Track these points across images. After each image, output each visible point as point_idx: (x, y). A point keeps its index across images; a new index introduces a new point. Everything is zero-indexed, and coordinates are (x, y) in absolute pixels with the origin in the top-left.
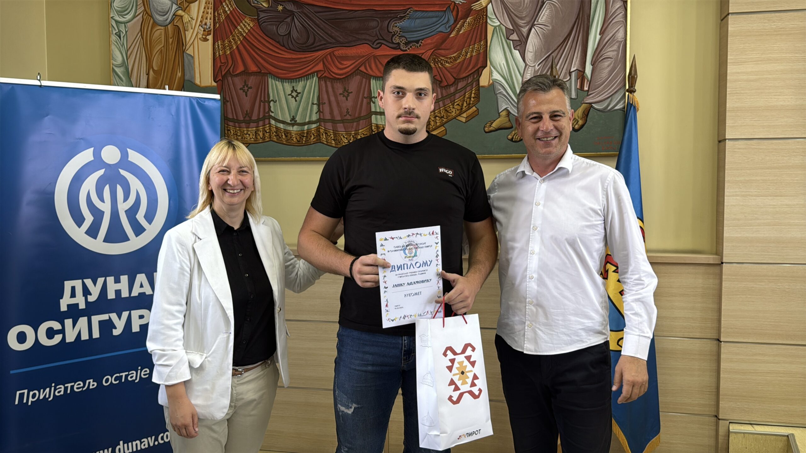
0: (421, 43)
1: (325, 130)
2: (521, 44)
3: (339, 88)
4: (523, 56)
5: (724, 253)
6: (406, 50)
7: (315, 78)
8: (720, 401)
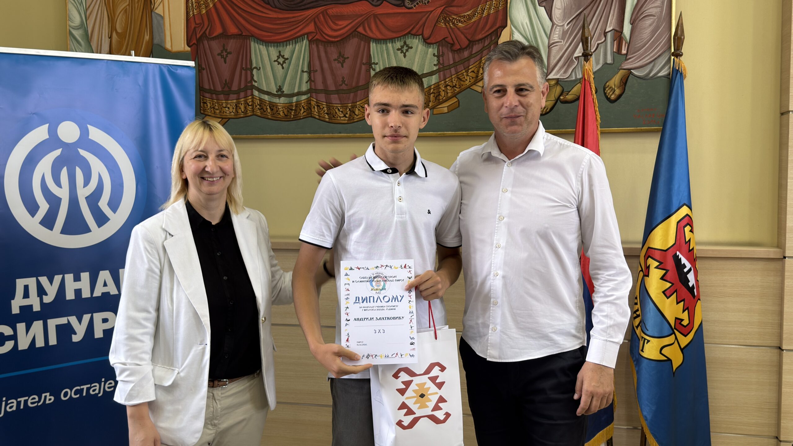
1: (316, 102)
3: (333, 52)
4: (549, 14)
5: (787, 245)
6: (412, 8)
7: (305, 41)
8: (782, 420)
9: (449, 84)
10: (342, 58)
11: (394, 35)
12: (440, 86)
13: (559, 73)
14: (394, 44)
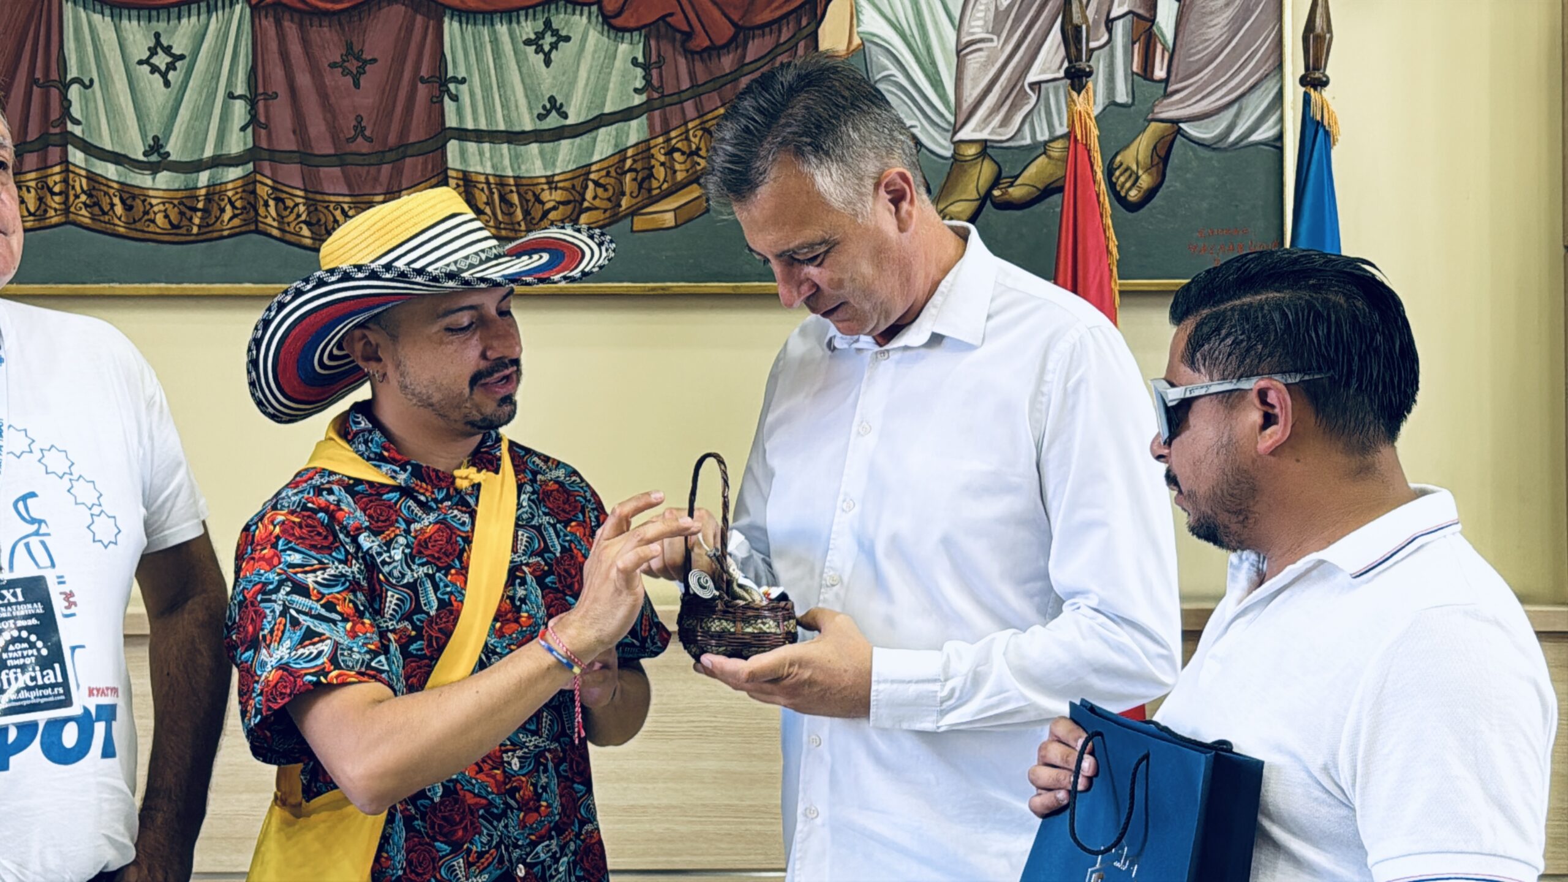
1: (272, 188)
3: (329, 45)
7: (238, 8)
9: (679, 145)
10: (355, 62)
11: (517, 1)
12: (653, 151)
13: (988, 125)
14: (514, 25)
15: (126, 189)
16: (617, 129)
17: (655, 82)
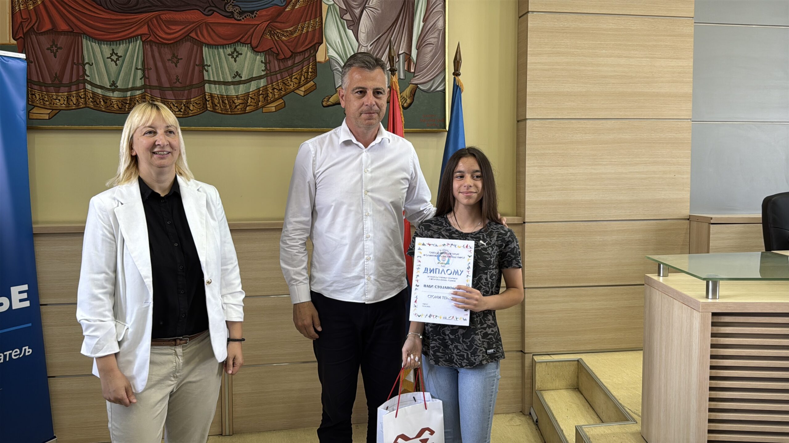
0: (256, 14)
1: (151, 97)
2: (354, 24)
3: (167, 53)
4: (356, 36)
6: (240, 20)
7: (138, 42)
8: (526, 338)
10: (175, 59)
11: (225, 42)
14: (225, 49)
15: (104, 97)
16: (257, 82)
17: (268, 68)
